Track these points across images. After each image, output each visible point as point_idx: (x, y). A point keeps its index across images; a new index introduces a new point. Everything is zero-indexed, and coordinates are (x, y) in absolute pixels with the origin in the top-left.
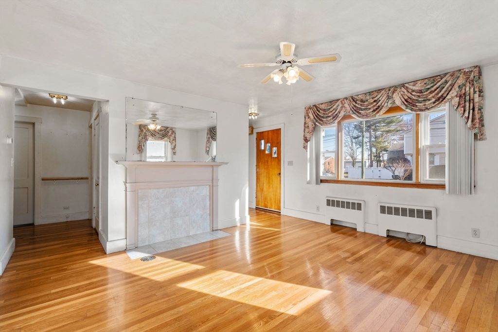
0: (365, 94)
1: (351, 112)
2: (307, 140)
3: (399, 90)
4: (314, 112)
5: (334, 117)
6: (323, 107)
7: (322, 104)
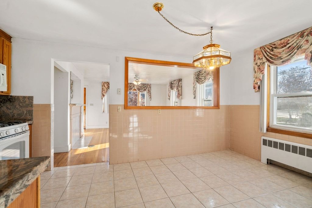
2: (104, 95)
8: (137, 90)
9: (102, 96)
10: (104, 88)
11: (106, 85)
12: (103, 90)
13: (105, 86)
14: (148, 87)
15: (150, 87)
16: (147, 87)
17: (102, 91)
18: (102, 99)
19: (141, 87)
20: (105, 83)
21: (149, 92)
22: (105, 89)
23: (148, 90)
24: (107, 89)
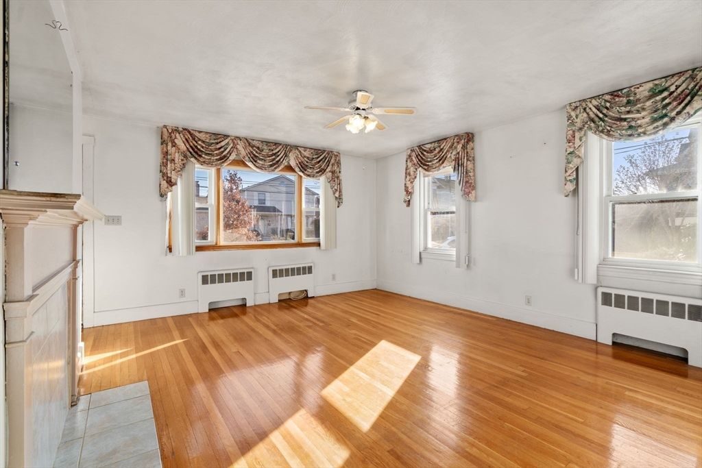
0: (262, 142)
1: (247, 158)
2: (171, 181)
3: (293, 151)
4: (186, 139)
5: (221, 159)
6: (202, 136)
7: (200, 132)
8: (297, 169)
9: (164, 184)
10: (171, 150)
11: (179, 141)
12: (166, 158)
13: (174, 145)
14: (332, 161)
15: (339, 163)
16: (329, 161)
17: (164, 165)
18: (162, 196)
19: (308, 158)
20: (176, 130)
21: (335, 178)
22: (178, 157)
23: (333, 172)
24: (185, 156)
